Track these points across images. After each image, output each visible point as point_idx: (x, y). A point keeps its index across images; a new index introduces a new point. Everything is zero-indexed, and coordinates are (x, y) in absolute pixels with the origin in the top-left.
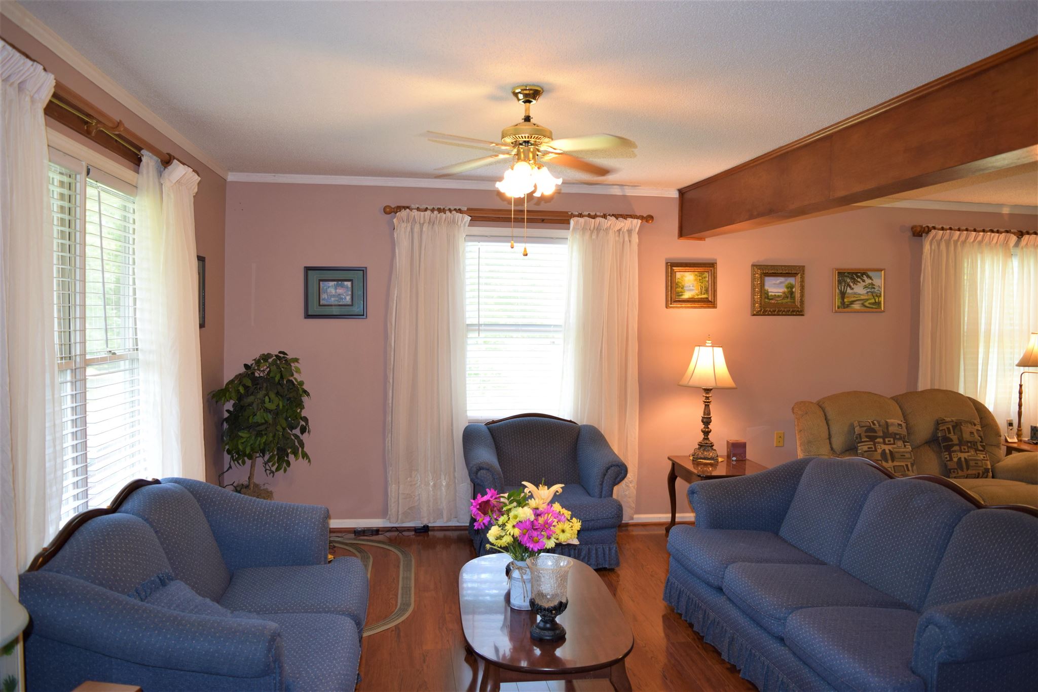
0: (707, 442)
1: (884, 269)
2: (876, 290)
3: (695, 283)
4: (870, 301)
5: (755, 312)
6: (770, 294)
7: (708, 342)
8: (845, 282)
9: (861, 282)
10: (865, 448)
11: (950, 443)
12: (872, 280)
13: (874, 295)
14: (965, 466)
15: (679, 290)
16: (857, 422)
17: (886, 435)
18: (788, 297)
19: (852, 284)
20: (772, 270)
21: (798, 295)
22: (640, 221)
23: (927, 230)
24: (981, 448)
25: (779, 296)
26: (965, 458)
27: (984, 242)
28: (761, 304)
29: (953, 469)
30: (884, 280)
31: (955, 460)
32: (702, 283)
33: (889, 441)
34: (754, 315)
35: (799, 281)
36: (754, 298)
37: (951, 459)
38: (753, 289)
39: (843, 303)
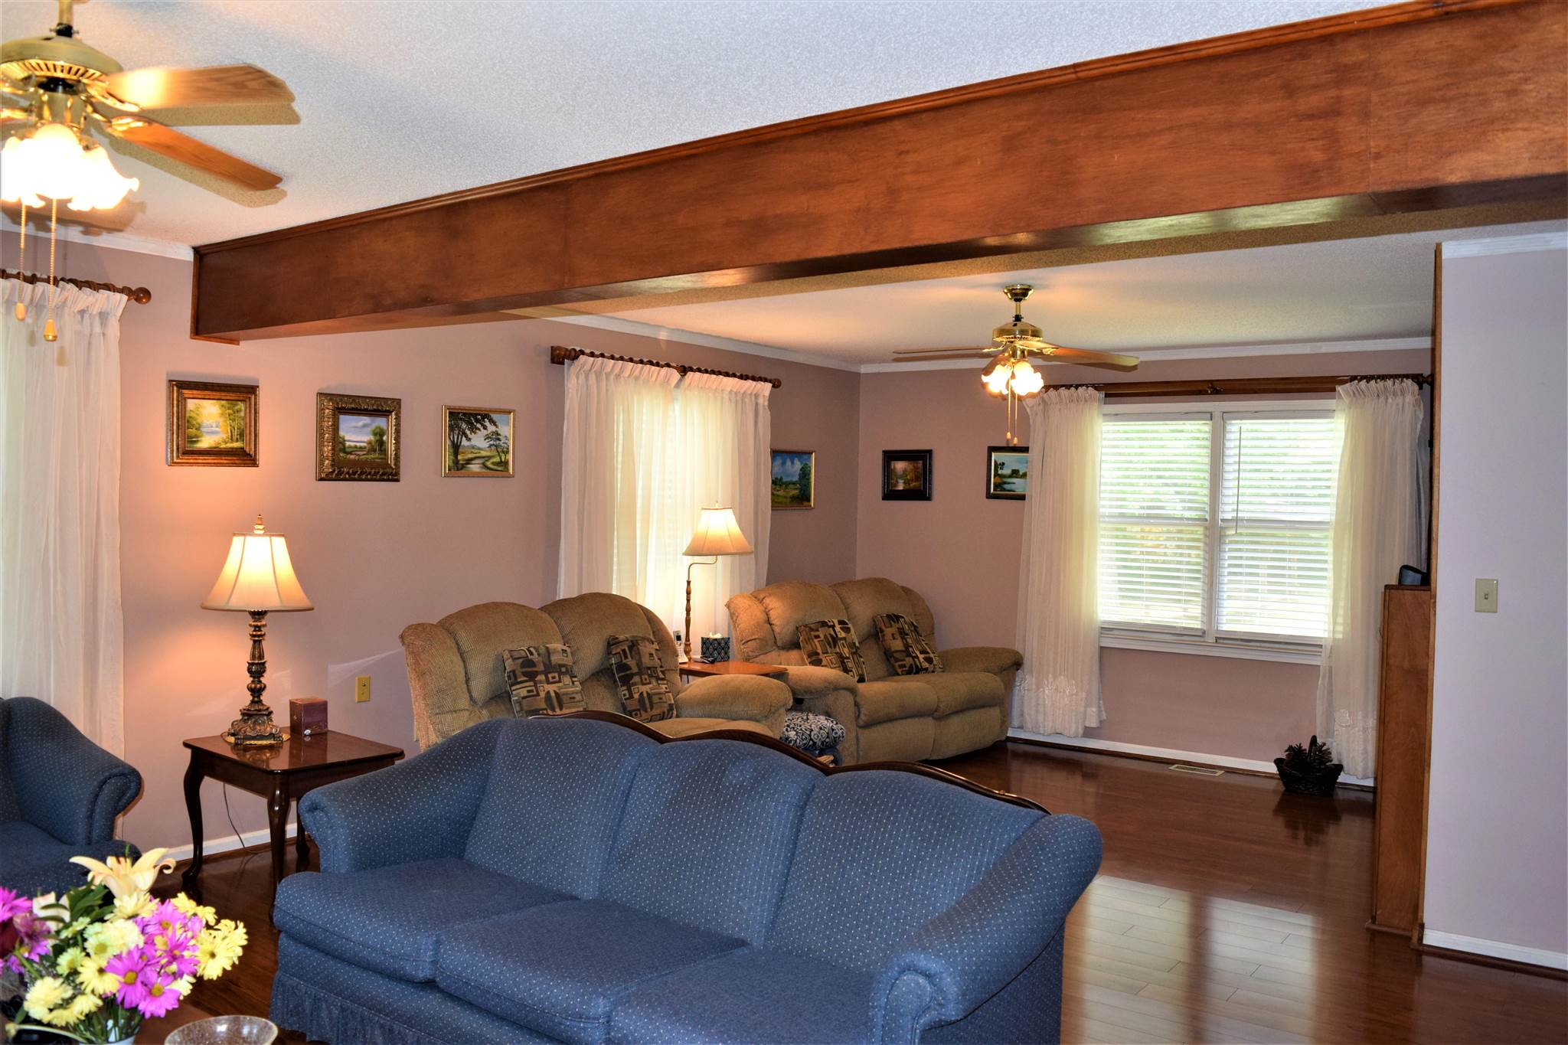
0: (261, 707)
1: (514, 411)
2: (501, 443)
3: (221, 420)
4: (494, 460)
5: (323, 475)
6: (348, 444)
7: (257, 527)
8: (459, 428)
9: (482, 429)
10: (524, 693)
11: (628, 672)
12: (497, 426)
13: (500, 450)
14: (648, 705)
15: (192, 431)
16: (507, 652)
17: (549, 668)
18: (375, 451)
19: (468, 432)
20: (351, 403)
21: (391, 448)
22: (125, 298)
23: (574, 355)
24: (662, 676)
25: (361, 448)
26: (647, 693)
27: (642, 378)
28: (333, 460)
29: (634, 710)
30: (514, 427)
31: (636, 696)
32: (234, 420)
33: (554, 678)
34: (321, 479)
35: (394, 423)
36: (321, 450)
37: (631, 697)
38: (321, 434)
39: (456, 462)
